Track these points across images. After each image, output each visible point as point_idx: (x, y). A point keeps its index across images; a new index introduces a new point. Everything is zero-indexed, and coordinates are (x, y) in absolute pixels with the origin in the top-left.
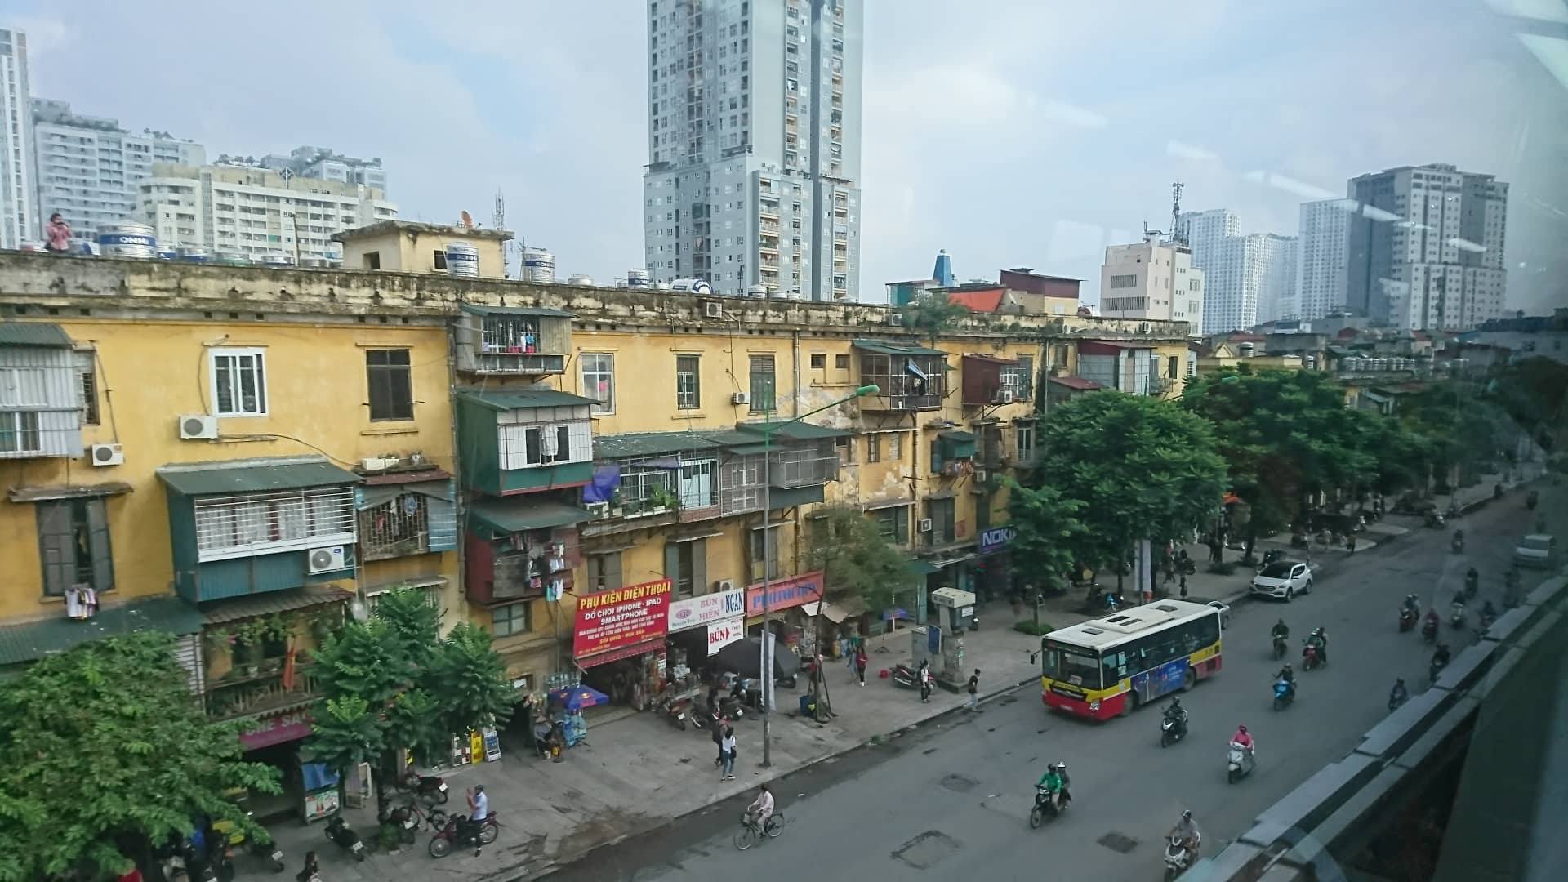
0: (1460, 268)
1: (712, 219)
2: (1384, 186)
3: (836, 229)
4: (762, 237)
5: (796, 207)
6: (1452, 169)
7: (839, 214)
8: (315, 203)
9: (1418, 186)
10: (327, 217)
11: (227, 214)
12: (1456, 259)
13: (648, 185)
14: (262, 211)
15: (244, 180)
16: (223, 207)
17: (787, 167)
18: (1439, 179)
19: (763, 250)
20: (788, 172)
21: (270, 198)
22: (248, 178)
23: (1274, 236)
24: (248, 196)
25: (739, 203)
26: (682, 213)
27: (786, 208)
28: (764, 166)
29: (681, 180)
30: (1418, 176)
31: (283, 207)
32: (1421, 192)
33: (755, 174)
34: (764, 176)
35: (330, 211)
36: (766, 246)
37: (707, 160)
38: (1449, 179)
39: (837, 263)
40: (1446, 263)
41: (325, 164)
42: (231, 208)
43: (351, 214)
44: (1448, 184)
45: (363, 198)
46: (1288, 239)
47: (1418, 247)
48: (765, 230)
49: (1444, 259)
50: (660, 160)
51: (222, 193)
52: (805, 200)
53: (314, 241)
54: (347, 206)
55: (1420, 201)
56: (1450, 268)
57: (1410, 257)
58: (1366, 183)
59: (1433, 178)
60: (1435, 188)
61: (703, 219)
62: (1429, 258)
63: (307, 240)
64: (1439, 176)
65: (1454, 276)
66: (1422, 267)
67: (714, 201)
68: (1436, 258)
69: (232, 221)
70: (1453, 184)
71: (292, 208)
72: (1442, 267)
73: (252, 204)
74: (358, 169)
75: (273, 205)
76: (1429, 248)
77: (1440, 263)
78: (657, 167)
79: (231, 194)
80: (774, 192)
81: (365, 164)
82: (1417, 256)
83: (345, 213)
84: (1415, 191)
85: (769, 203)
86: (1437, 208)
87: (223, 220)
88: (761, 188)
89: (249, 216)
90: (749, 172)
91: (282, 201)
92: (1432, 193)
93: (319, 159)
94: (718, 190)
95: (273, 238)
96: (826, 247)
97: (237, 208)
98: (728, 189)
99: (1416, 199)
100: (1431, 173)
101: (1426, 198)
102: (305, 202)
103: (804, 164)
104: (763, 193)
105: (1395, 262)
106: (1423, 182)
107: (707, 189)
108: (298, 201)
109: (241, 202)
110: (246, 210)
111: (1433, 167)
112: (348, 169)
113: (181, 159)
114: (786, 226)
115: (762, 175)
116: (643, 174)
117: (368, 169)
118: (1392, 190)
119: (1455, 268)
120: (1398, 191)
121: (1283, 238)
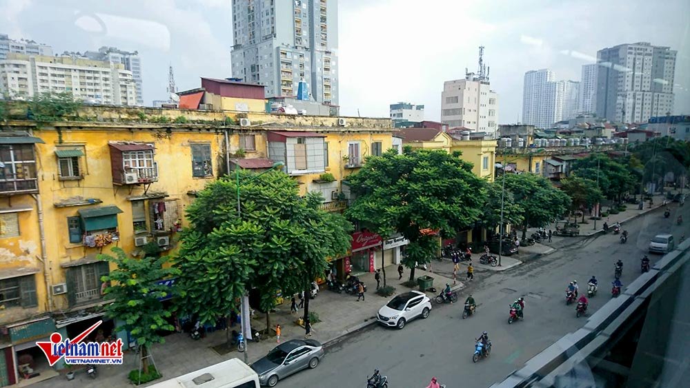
0: (650, 93)
1: (259, 72)
2: (614, 54)
3: (324, 77)
4: (283, 81)
5: (302, 65)
6: (648, 45)
7: (326, 69)
8: (89, 71)
9: (631, 53)
10: (95, 78)
11: (44, 78)
12: (649, 89)
13: (232, 57)
14: (63, 76)
15: (52, 61)
16: (42, 74)
17: (296, 45)
18: (641, 49)
19: (283, 87)
20: (296, 47)
21: (66, 69)
22: (55, 60)
23: (571, 82)
24: (55, 68)
25: (271, 64)
26: (247, 69)
27: (296, 66)
28: (283, 44)
29: (246, 52)
30: (631, 48)
31: (73, 73)
32: (633, 56)
33: (278, 48)
34: (283, 49)
35: (96, 75)
36: (285, 85)
37: (257, 42)
38: (646, 50)
39: (326, 94)
40: (644, 91)
41: (111, 54)
42: (46, 75)
43: (107, 76)
44: (646, 52)
45: (113, 68)
46: (578, 82)
47: (630, 84)
48: (284, 77)
49: (643, 89)
50: (238, 43)
51: (42, 67)
52: (306, 62)
53: (89, 90)
54: (105, 73)
55: (632, 61)
56: (645, 93)
57: (626, 88)
58: (605, 53)
59: (638, 49)
60: (639, 54)
61: (256, 73)
62: (635, 88)
63: (85, 89)
64: (641, 48)
65: (648, 97)
66: (632, 93)
67: (260, 63)
68: (639, 88)
69: (47, 81)
70: (648, 52)
71: (77, 74)
72: (642, 93)
73: (57, 72)
74: (127, 56)
75: (68, 73)
76: (635, 84)
77: (641, 91)
78: (237, 47)
79: (46, 68)
80: (289, 57)
81: (130, 54)
82: (629, 88)
83: (104, 76)
84: (629, 56)
85: (287, 64)
86: (640, 64)
87: (43, 81)
88: (281, 56)
89: (56, 78)
90: (275, 47)
91: (73, 71)
92: (638, 56)
93: (108, 52)
94: (261, 57)
95: (68, 89)
96: (319, 86)
97: (49, 75)
98: (266, 57)
99: (630, 59)
100: (637, 47)
101: (634, 59)
102: (84, 71)
103: (306, 43)
104: (282, 57)
105: (619, 91)
106: (633, 51)
107: (257, 57)
108: (80, 70)
109: (50, 71)
110: (54, 75)
111: (639, 44)
112: (122, 56)
113: (40, 53)
114: (296, 75)
115: (281, 49)
116: (231, 50)
117: (131, 56)
118: (618, 55)
119: (648, 93)
120: (621, 56)
121: (575, 82)
